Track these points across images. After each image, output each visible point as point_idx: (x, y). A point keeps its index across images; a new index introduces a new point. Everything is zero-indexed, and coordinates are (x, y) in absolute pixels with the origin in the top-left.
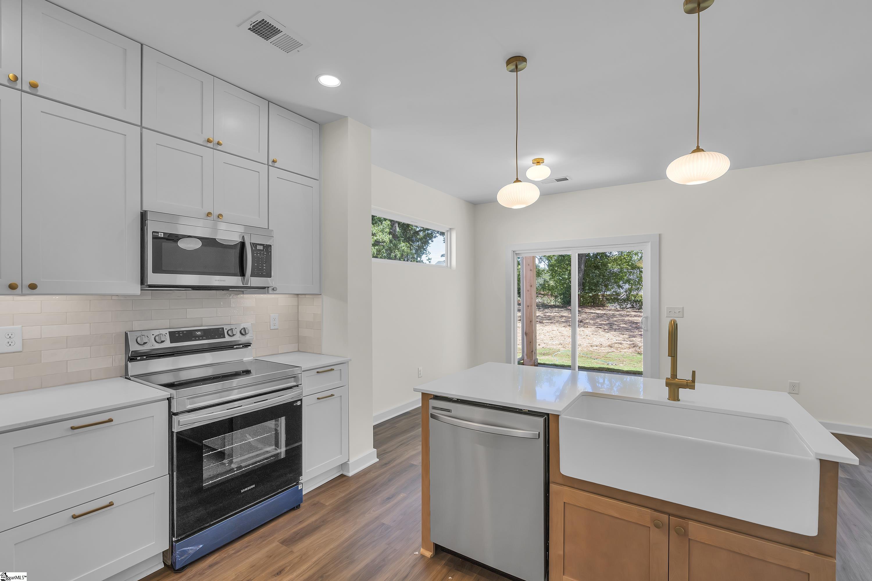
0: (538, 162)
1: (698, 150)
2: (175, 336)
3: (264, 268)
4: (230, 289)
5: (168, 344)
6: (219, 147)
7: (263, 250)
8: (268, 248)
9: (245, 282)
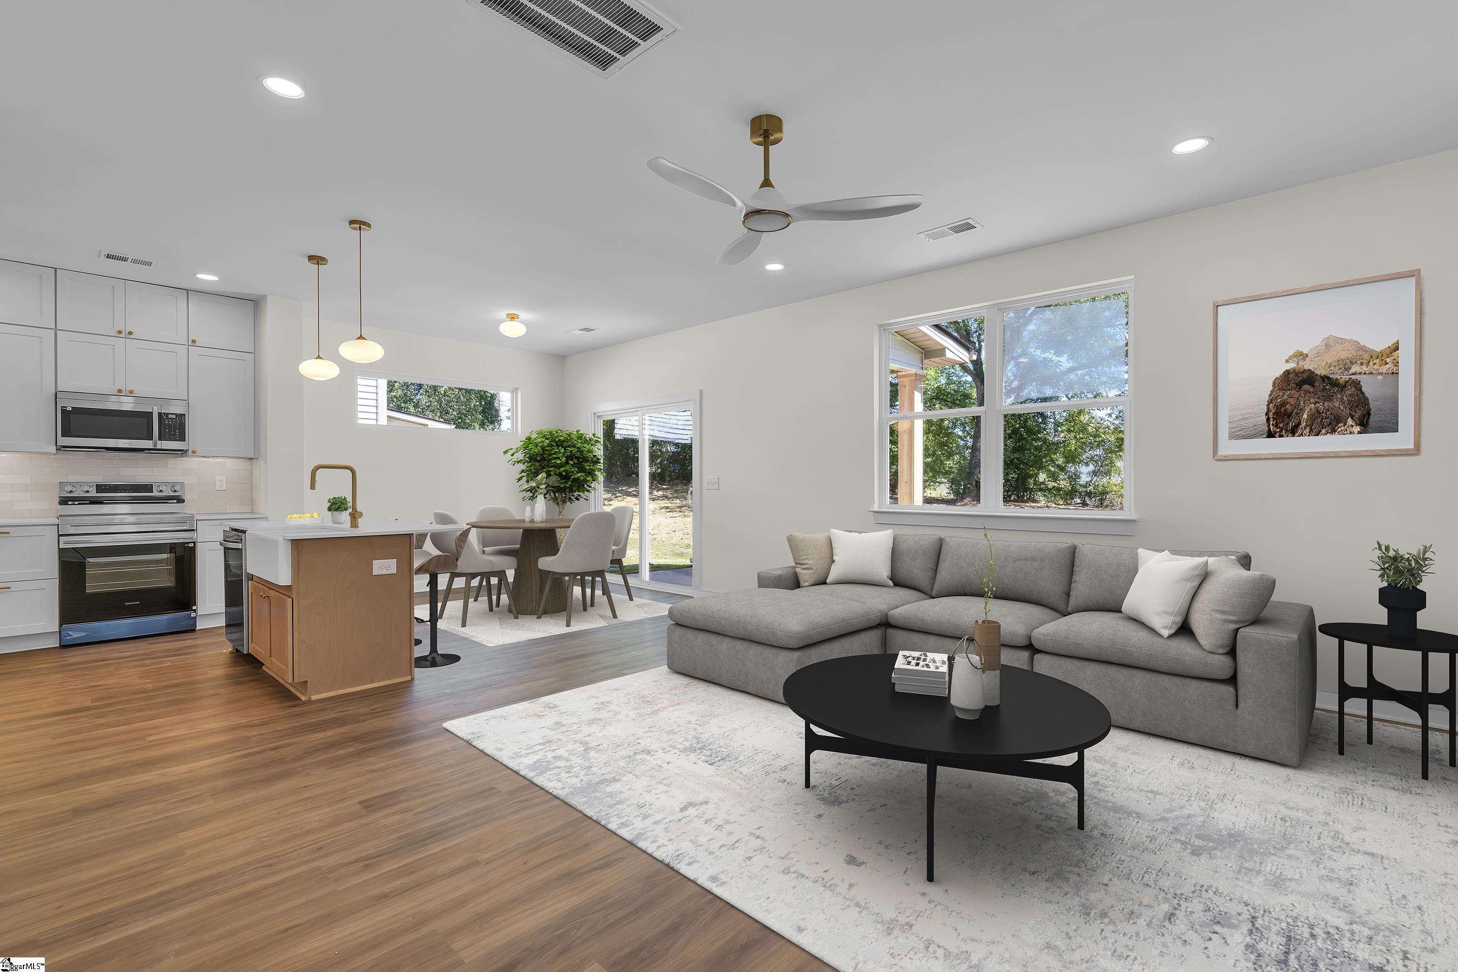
0: (513, 317)
1: (361, 337)
2: (100, 488)
3: (179, 433)
4: (146, 451)
6: (131, 336)
7: (176, 419)
8: (181, 416)
9: (155, 444)
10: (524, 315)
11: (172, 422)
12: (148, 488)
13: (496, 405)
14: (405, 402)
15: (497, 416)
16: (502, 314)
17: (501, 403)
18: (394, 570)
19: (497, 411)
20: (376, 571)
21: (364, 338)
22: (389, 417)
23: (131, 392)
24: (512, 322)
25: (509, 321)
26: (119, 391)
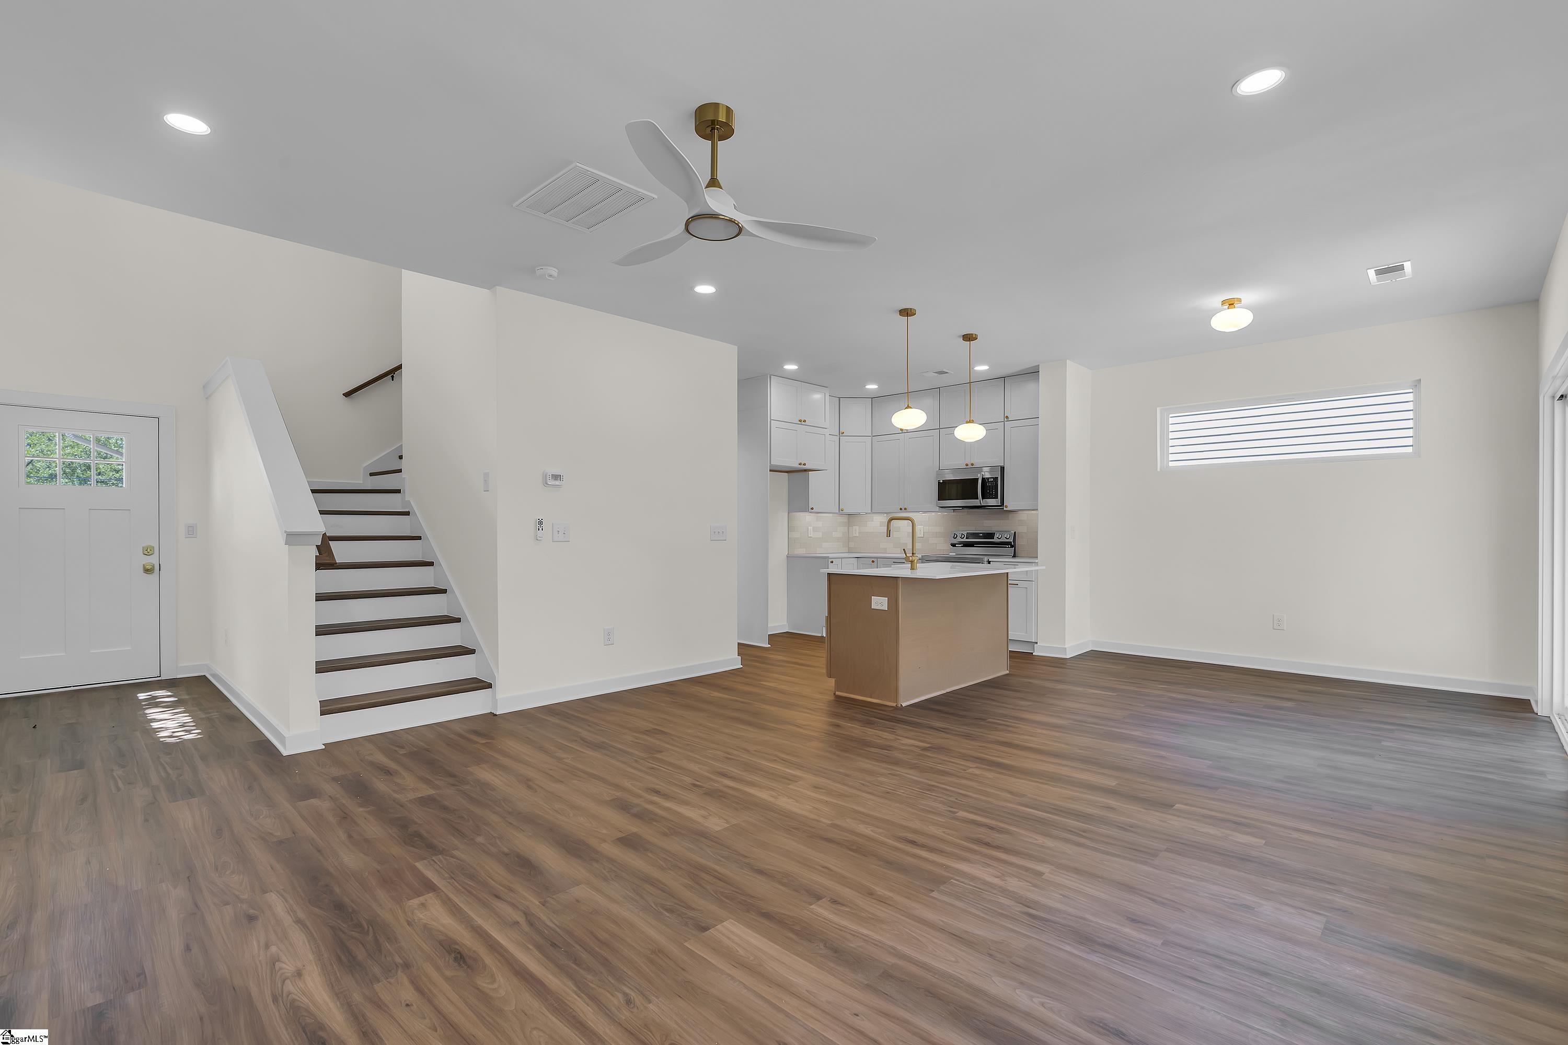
0: (1231, 304)
4: (980, 507)
5: (966, 540)
7: (993, 481)
8: (996, 479)
9: (982, 503)
10: (1249, 296)
11: (991, 484)
12: (991, 535)
16: (1217, 304)
23: (972, 465)
24: (1231, 311)
25: (1225, 309)
26: (967, 465)
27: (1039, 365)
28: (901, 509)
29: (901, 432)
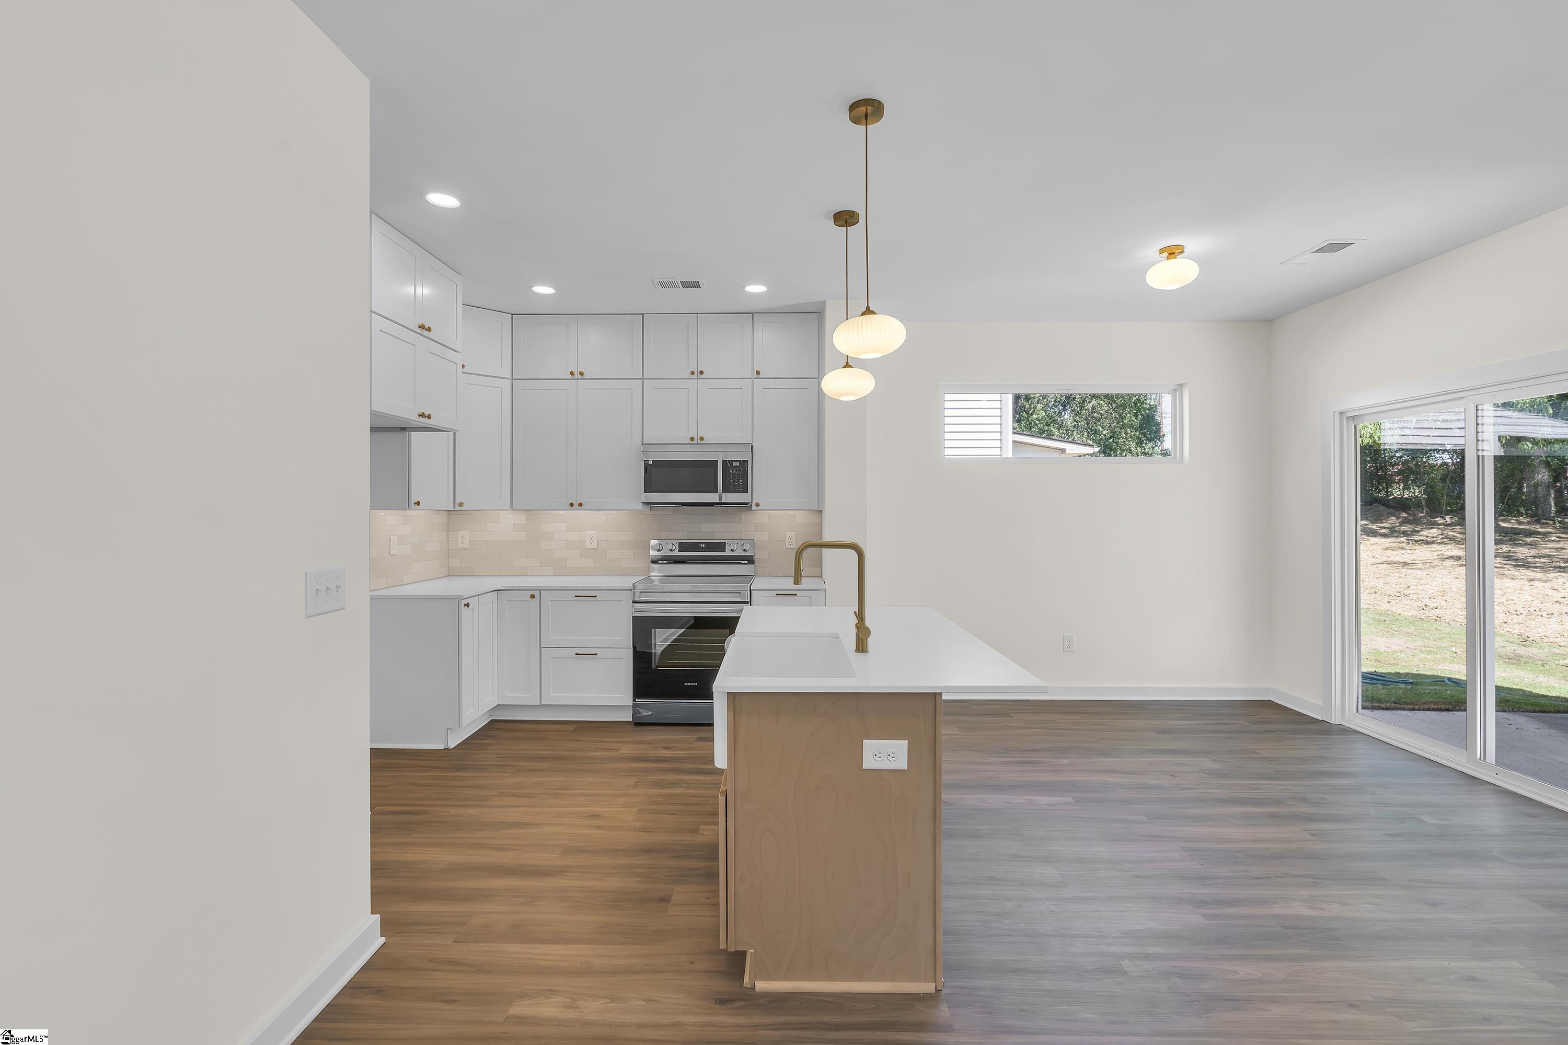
0: (1172, 252)
1: (868, 311)
2: (683, 547)
3: (741, 484)
4: (715, 505)
5: (676, 553)
6: (703, 376)
7: (739, 466)
8: (744, 463)
9: (720, 498)
10: (1193, 244)
11: (736, 470)
12: (721, 546)
13: (1157, 418)
14: (1048, 425)
15: (1158, 430)
16: (1152, 250)
17: (1163, 415)
18: (901, 763)
19: (1158, 425)
20: (869, 763)
21: (873, 313)
22: (1014, 442)
23: (702, 439)
24: (1173, 261)
25: (1165, 260)
26: (692, 439)
27: (826, 301)
28: (572, 505)
29: (570, 377)
